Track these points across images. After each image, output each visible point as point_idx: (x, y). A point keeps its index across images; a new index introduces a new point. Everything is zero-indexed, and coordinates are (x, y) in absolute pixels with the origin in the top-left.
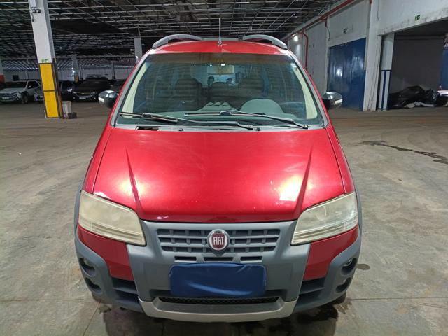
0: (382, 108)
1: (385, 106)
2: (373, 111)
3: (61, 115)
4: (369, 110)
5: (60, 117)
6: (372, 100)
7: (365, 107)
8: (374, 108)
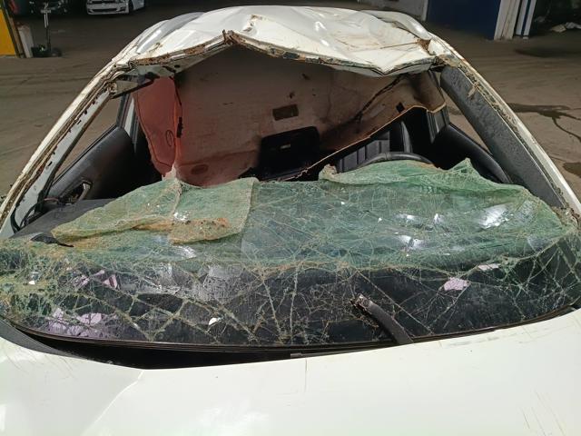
0: (522, 35)
1: (527, 32)
2: (509, 40)
3: (20, 51)
4: (502, 38)
5: (19, 55)
6: (509, 22)
7: (497, 34)
8: (510, 35)
